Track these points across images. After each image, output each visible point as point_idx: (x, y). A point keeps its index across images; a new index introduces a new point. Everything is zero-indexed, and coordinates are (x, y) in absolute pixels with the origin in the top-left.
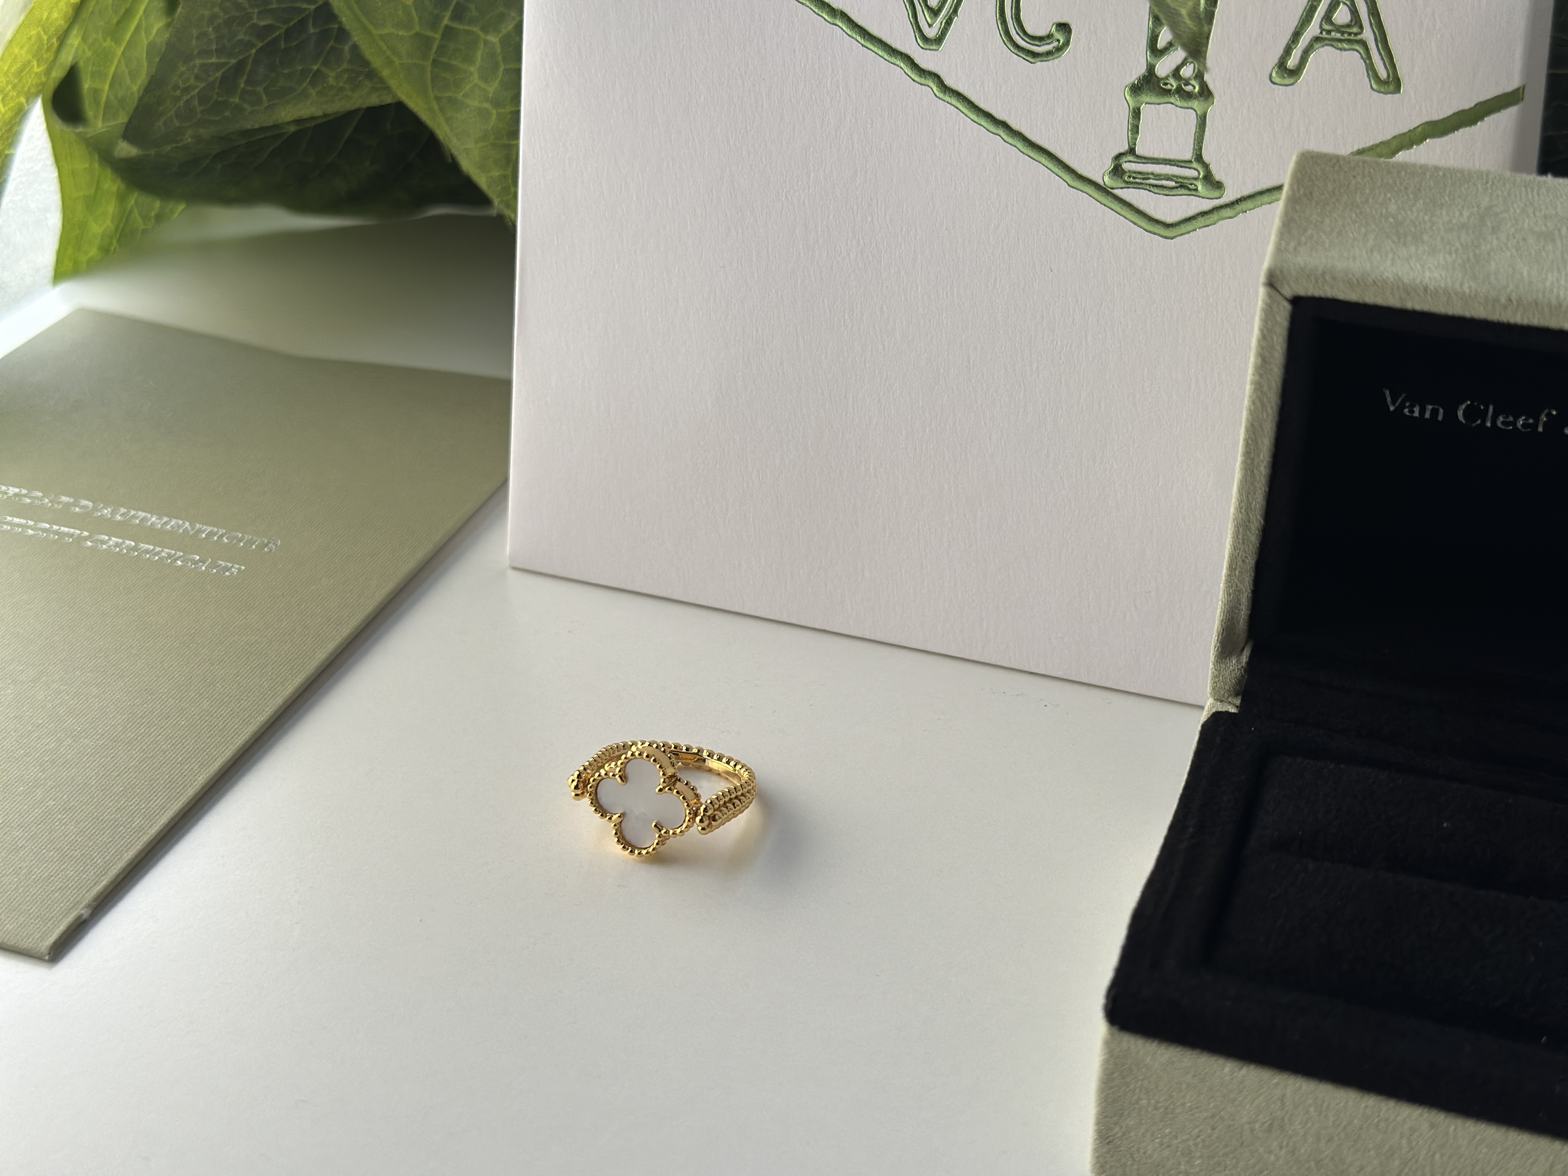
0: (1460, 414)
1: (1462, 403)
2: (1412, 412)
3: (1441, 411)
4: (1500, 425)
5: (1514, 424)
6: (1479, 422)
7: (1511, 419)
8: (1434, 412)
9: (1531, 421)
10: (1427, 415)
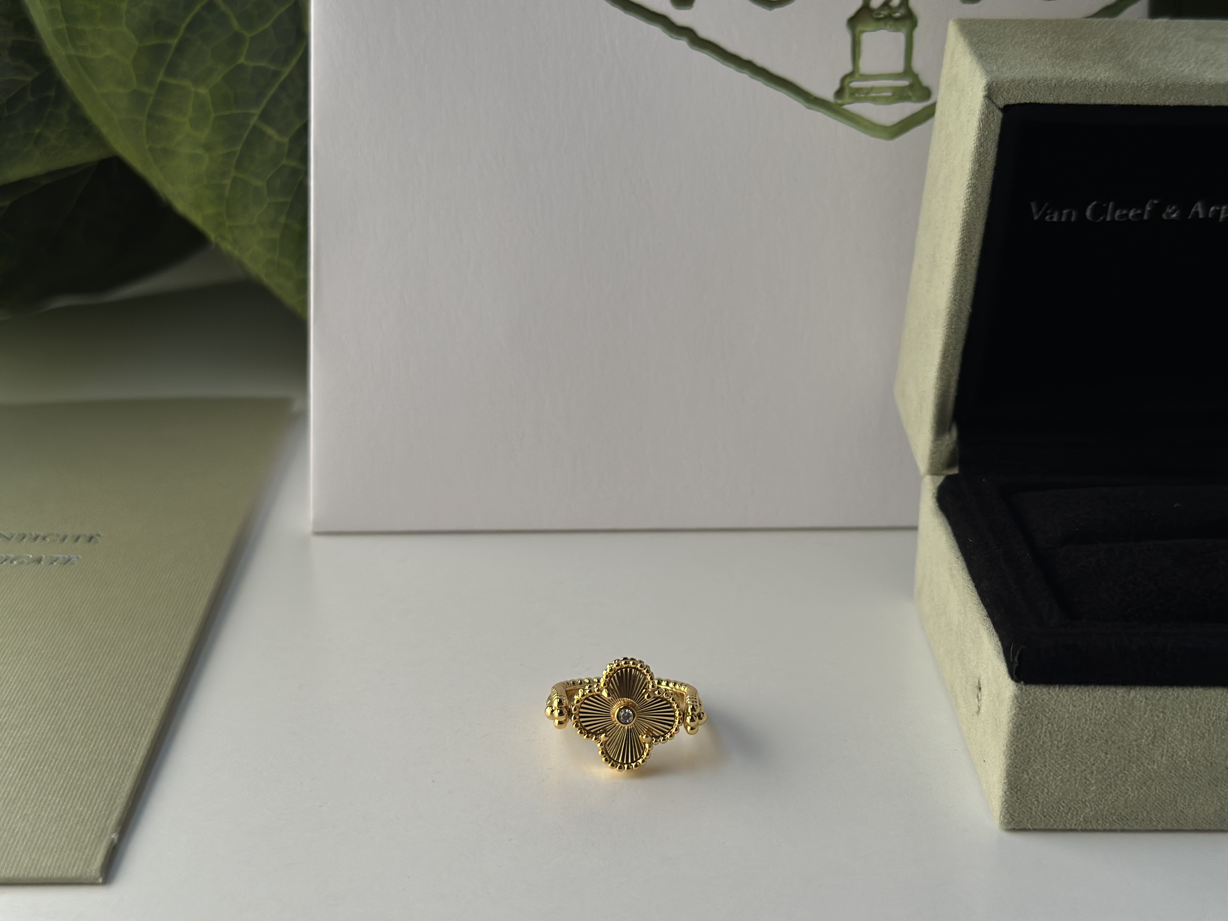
0: (1088, 213)
1: (1089, 205)
2: (1052, 218)
3: (1074, 213)
4: (1116, 218)
5: (1127, 215)
6: (1101, 218)
7: (1125, 212)
8: (1069, 215)
9: (1139, 212)
10: (1063, 220)
